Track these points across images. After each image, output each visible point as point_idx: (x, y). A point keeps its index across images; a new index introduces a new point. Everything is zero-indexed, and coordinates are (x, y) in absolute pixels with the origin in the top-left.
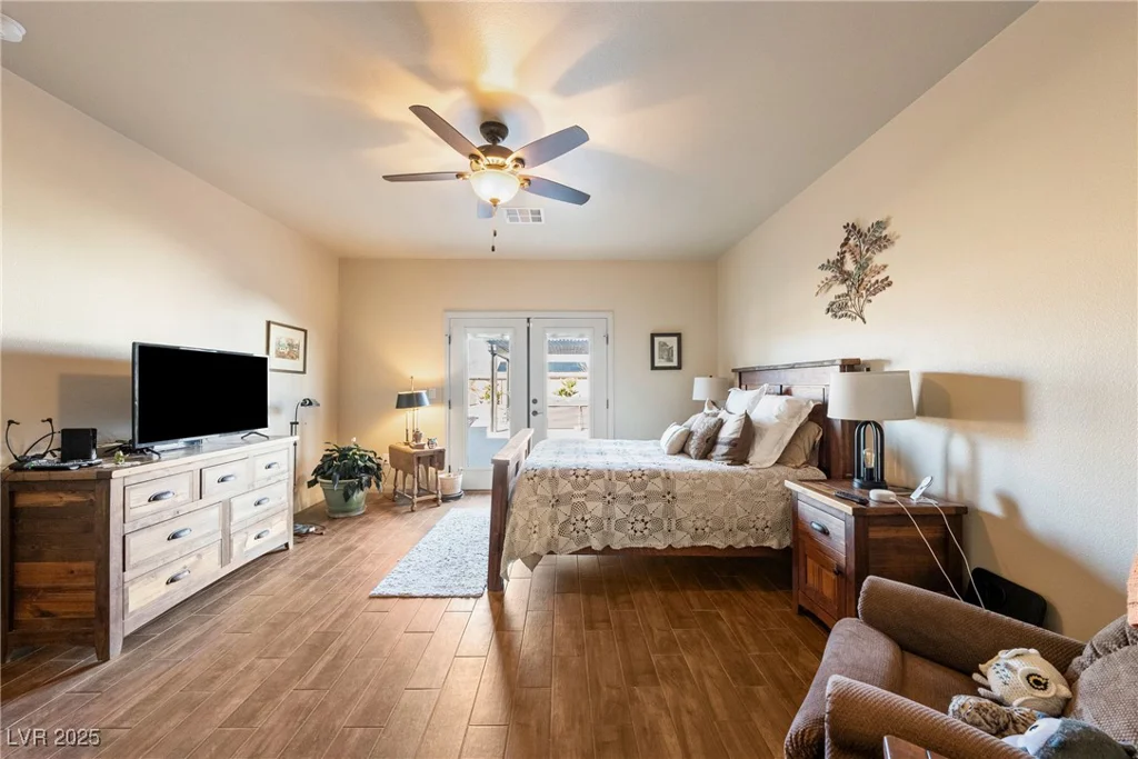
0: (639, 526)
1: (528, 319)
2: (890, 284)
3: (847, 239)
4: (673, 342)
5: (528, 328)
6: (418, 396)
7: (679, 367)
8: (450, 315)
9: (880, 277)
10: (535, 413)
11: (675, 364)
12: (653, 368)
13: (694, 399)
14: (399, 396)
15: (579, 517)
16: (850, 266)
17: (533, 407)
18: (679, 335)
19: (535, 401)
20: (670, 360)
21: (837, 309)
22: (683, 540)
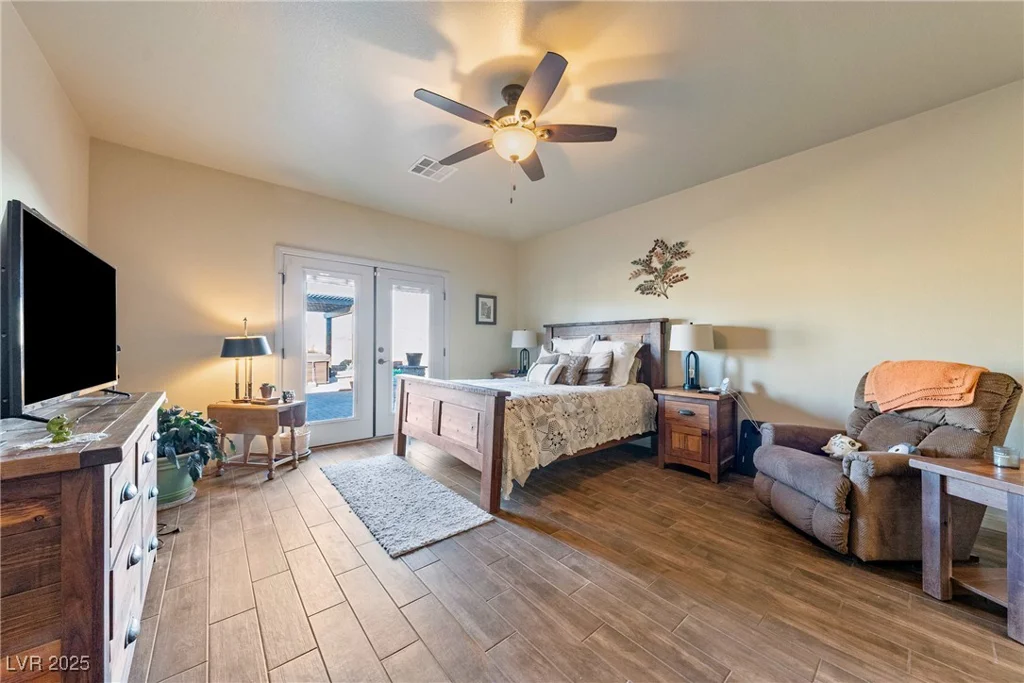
0: (583, 433)
1: (375, 268)
2: (687, 278)
3: (654, 249)
4: (490, 302)
5: (375, 277)
6: (258, 342)
7: (494, 323)
8: (283, 250)
9: (680, 273)
10: (381, 361)
11: (491, 320)
12: (478, 322)
13: (513, 346)
14: (227, 342)
15: (556, 433)
16: (656, 264)
17: (379, 355)
18: (494, 298)
19: (381, 350)
20: (489, 317)
21: (644, 289)
22: (602, 439)
